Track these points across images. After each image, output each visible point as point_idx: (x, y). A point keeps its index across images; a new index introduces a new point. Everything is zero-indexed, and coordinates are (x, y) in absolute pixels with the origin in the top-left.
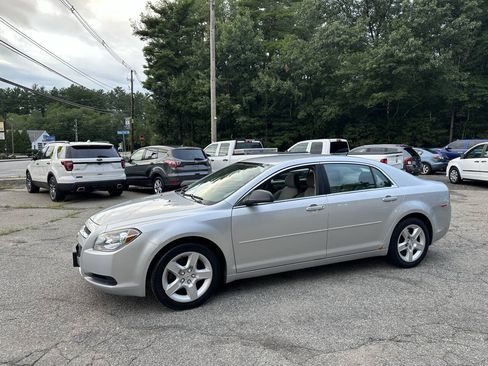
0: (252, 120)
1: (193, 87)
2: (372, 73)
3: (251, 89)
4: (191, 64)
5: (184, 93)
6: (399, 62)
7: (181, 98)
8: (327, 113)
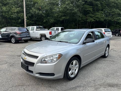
0: (30, 21)
1: (11, 10)
2: (62, 12)
3: (30, 13)
4: (10, 3)
5: (8, 12)
6: (68, 10)
7: (7, 13)
8: (51, 21)
